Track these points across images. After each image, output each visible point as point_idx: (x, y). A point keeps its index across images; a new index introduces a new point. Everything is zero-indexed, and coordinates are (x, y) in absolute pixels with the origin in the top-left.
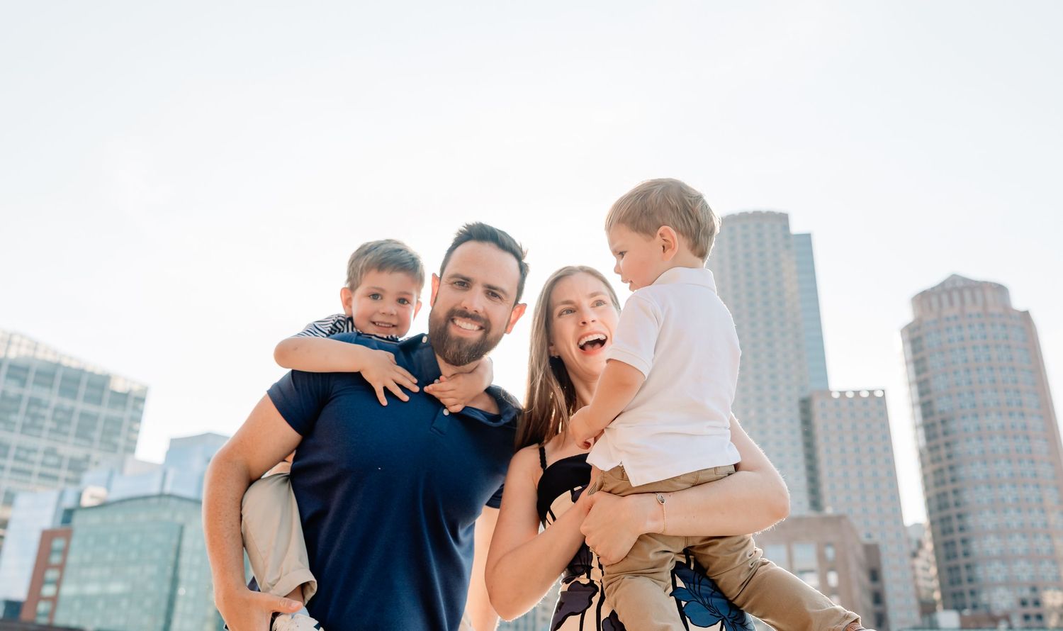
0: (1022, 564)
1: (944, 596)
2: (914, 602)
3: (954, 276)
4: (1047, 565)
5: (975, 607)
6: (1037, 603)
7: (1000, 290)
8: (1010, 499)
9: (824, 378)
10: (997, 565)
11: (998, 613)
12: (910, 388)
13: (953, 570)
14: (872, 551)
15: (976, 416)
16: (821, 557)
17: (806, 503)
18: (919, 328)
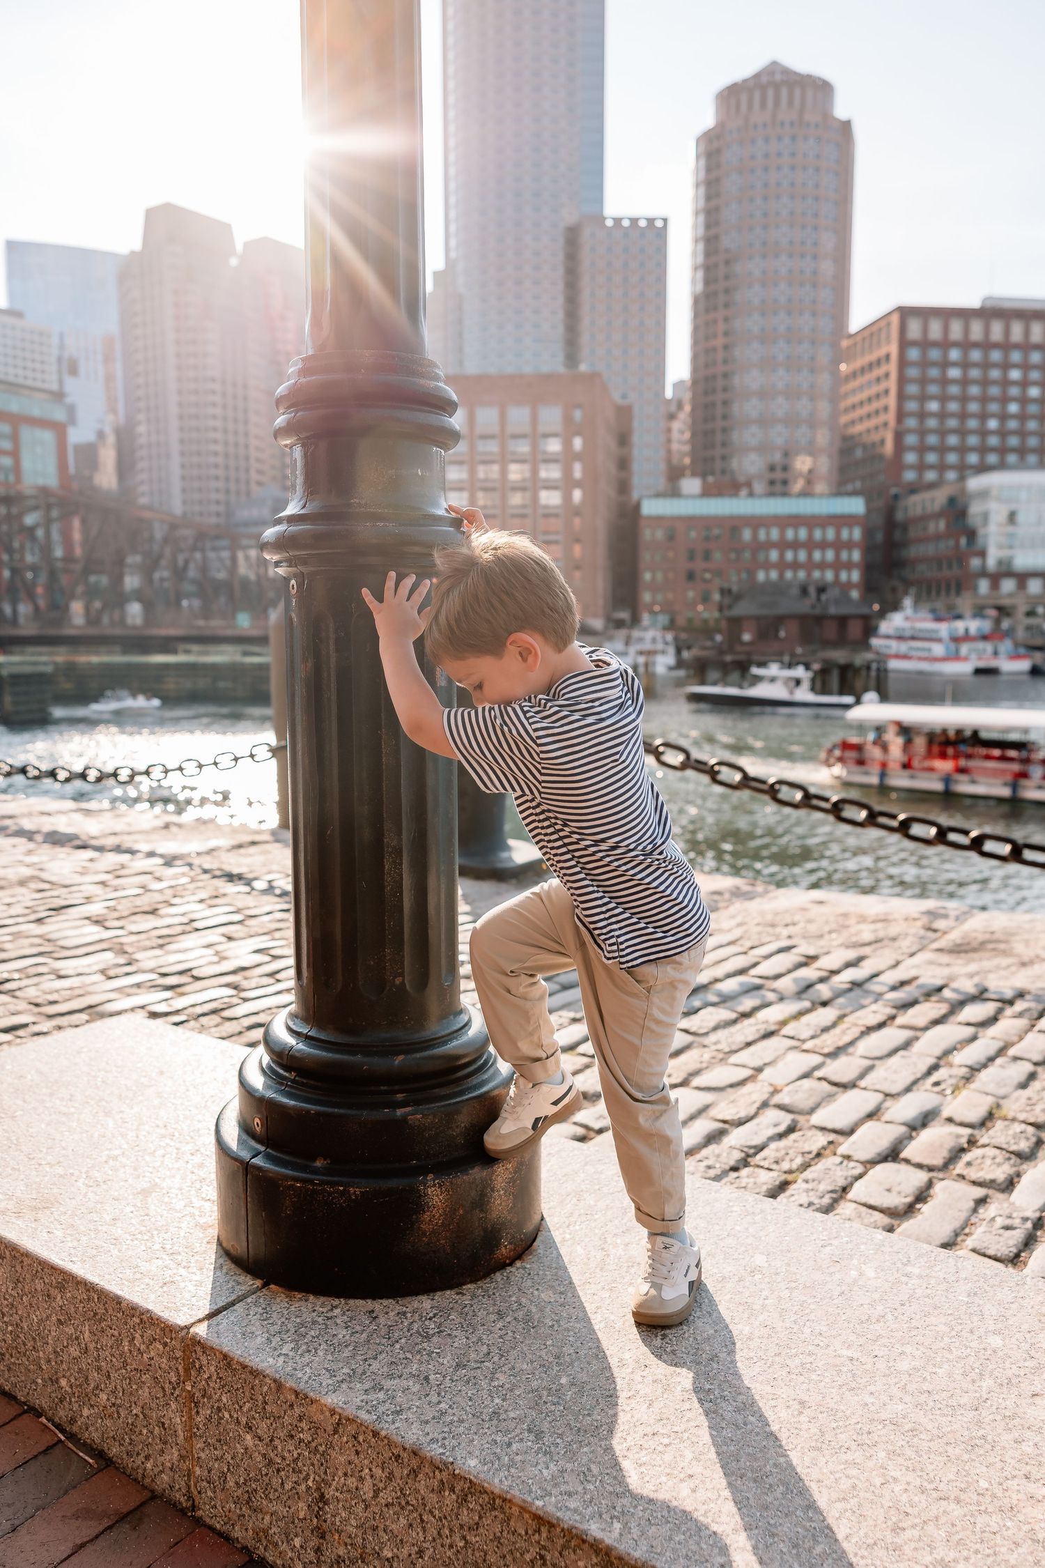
0: (779, 428)
1: (693, 462)
2: (662, 467)
3: (774, 63)
4: (804, 429)
5: (723, 472)
6: (785, 468)
7: (823, 88)
8: (781, 357)
9: (600, 200)
10: (754, 429)
11: (742, 479)
12: (696, 218)
13: (709, 433)
14: (624, 414)
15: (764, 256)
16: (568, 419)
17: (560, 357)
18: (718, 137)
